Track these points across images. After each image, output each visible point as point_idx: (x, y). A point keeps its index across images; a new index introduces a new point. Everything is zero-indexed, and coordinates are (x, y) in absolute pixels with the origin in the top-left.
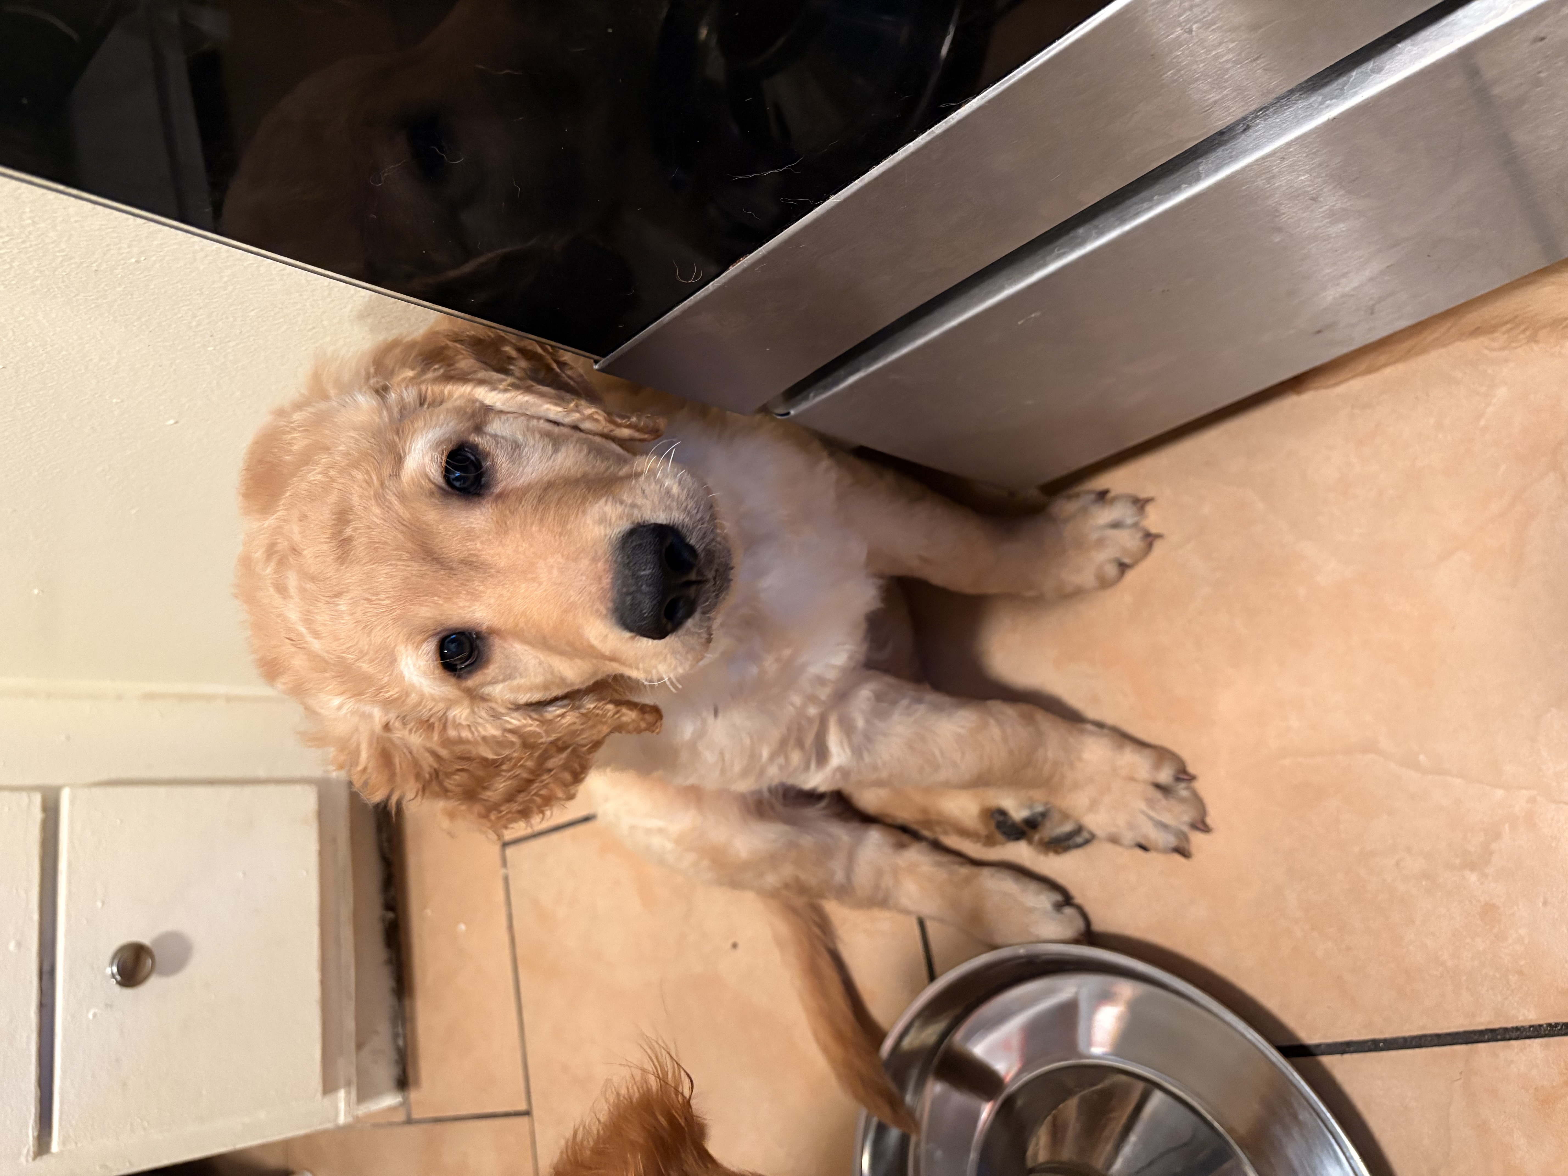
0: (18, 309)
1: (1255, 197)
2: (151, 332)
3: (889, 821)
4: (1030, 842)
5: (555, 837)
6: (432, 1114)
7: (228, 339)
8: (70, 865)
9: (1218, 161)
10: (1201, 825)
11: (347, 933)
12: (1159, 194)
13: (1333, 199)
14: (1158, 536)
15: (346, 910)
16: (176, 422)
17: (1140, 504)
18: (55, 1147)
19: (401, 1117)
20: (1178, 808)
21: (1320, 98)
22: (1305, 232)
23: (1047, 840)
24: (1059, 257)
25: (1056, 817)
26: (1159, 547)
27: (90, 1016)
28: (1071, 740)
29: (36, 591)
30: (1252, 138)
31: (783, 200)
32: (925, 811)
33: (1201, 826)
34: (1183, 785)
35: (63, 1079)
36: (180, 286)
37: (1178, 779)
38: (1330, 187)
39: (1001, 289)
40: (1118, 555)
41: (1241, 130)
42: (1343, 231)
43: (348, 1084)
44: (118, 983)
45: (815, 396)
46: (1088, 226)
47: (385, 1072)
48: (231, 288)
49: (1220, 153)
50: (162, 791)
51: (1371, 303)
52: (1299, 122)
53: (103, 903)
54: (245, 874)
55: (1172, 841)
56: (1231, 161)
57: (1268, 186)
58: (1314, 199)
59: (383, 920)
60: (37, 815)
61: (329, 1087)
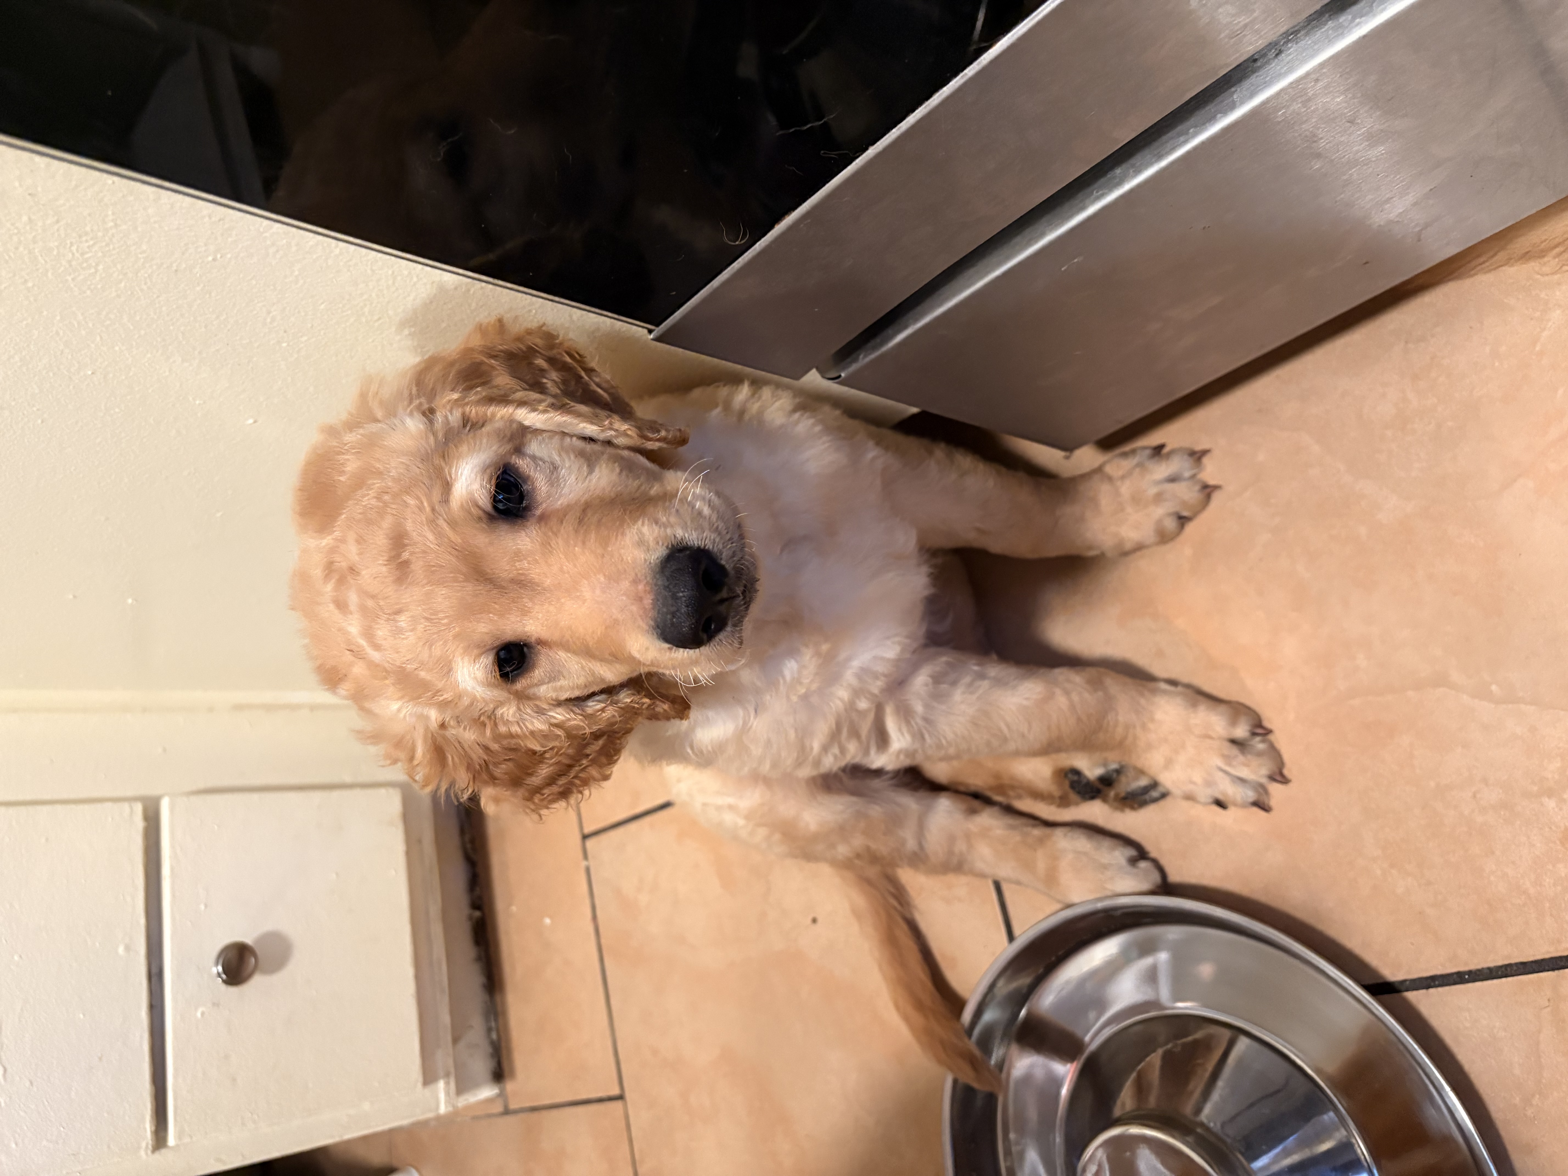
0: (104, 313)
1: (1292, 122)
2: (229, 330)
3: (962, 789)
4: (1105, 800)
5: (633, 826)
6: (528, 1104)
7: (300, 334)
8: (172, 869)
9: (1252, 88)
10: (1279, 776)
11: (437, 929)
12: (1196, 127)
13: (1369, 122)
14: (1216, 487)
15: (435, 909)
16: (255, 422)
17: (1197, 456)
18: (171, 1140)
19: (498, 1108)
20: (1255, 762)
21: (1350, 17)
22: (1344, 156)
23: (1123, 794)
24: (1098, 198)
25: (1131, 774)
26: (1217, 498)
27: (199, 1015)
28: (1143, 701)
29: (130, 601)
30: (1285, 61)
31: (824, 153)
32: (997, 776)
33: (1279, 778)
34: (1258, 739)
35: (175, 1077)
36: (254, 282)
37: (1254, 734)
38: (1366, 108)
39: (1043, 235)
40: (1177, 509)
41: (1274, 55)
42: (1382, 154)
43: (447, 1075)
44: (224, 982)
45: (865, 357)
46: (1124, 166)
47: (481, 1065)
48: (301, 282)
49: (1254, 79)
50: (255, 797)
51: (1417, 229)
52: (1331, 41)
53: (206, 906)
54: (337, 874)
55: (1251, 795)
56: (1266, 86)
57: (1305, 109)
58: (1351, 122)
59: (470, 918)
60: (139, 824)
61: (429, 1079)
